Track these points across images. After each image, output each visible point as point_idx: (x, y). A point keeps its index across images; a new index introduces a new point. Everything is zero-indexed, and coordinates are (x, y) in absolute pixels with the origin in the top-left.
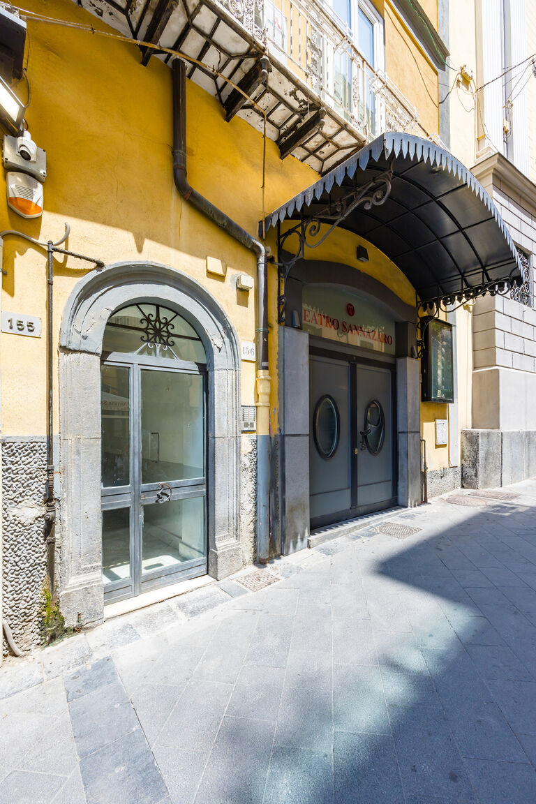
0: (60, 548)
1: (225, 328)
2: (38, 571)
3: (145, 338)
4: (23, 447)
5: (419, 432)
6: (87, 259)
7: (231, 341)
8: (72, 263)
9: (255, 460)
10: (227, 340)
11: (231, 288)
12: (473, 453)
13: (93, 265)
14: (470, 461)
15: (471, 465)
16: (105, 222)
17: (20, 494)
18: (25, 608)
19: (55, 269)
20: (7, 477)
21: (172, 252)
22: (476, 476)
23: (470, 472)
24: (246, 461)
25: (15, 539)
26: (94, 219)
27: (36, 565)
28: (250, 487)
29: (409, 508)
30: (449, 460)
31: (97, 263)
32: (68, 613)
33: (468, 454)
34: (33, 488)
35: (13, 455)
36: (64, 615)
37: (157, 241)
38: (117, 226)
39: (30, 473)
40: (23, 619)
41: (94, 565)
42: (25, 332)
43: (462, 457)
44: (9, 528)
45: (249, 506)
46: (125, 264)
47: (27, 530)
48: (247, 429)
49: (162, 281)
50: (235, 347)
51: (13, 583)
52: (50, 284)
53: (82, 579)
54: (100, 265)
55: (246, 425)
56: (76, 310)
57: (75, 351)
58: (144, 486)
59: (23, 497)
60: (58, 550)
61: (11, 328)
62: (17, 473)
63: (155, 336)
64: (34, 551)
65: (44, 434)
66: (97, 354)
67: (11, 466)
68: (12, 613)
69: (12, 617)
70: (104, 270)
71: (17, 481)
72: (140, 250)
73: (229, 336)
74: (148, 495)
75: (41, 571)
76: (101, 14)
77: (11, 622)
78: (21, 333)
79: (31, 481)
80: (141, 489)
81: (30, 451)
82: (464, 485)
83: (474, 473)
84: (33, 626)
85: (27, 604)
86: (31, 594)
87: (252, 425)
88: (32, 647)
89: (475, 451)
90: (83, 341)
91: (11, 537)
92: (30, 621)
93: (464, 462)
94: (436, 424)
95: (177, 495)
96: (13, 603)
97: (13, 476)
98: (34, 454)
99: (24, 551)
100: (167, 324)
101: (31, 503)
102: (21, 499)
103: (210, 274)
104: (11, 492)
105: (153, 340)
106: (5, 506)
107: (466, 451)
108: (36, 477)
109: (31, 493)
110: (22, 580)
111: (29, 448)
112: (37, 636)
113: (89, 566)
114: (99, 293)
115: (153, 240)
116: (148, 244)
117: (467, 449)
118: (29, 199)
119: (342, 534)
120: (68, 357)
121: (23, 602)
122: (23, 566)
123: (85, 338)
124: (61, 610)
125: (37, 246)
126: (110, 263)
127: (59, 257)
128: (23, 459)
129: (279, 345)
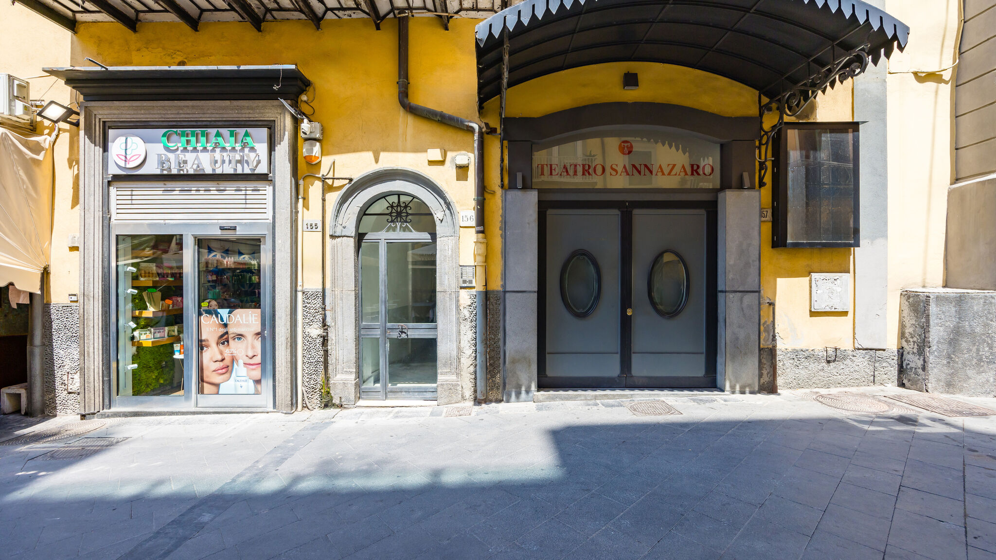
0: (330, 355)
1: (446, 203)
2: (320, 365)
3: (390, 220)
4: (313, 294)
5: (759, 292)
6: (342, 179)
7: (451, 213)
8: (337, 183)
9: (474, 312)
10: (447, 212)
11: (451, 168)
12: (919, 330)
13: (347, 181)
14: (914, 342)
15: (915, 351)
16: (355, 151)
17: (311, 320)
18: (313, 384)
19: (327, 188)
20: (305, 311)
21: (400, 155)
22: (924, 369)
23: (913, 361)
24: (466, 313)
25: (308, 345)
26: (348, 151)
27: (318, 362)
28: (470, 335)
29: (726, 393)
30: (854, 338)
31: (349, 179)
32: (335, 395)
33: (911, 330)
34: (317, 318)
35: (308, 298)
36: (332, 395)
37: (389, 151)
38: (362, 150)
39: (316, 309)
40: (312, 390)
41: (351, 370)
42: (314, 229)
43: (902, 335)
44: (306, 339)
45: (468, 351)
46: (365, 175)
47: (315, 341)
48: (465, 285)
49: (394, 178)
50: (454, 217)
51: (308, 369)
52: (324, 200)
53: (344, 377)
54: (351, 180)
55: (464, 282)
56: (338, 211)
57: (339, 237)
58: (389, 325)
59: (313, 322)
60: (330, 356)
61: (307, 228)
62: (310, 309)
63: (397, 217)
64: (317, 354)
65: (321, 287)
66: (352, 237)
67: (307, 305)
68: (307, 385)
69: (308, 387)
70: (353, 183)
71: (310, 313)
72: (377, 161)
73: (449, 209)
74: (392, 332)
75: (321, 366)
76: (350, 16)
77: (307, 390)
78: (312, 230)
79: (316, 314)
80: (387, 326)
81: (315, 297)
82: (905, 381)
83: (920, 363)
84: (317, 396)
85: (314, 383)
86: (316, 377)
87: (471, 282)
88: (316, 407)
89: (922, 327)
90: (343, 229)
91: (307, 343)
92: (315, 392)
93: (904, 344)
94: (810, 281)
95: (414, 334)
96: (308, 380)
97: (308, 310)
98: (318, 299)
99: (313, 353)
100: (406, 207)
101: (316, 326)
102: (311, 323)
103: (431, 163)
104: (307, 319)
105: (396, 220)
106: (304, 327)
107: (908, 324)
108: (319, 312)
109: (316, 320)
110: (312, 368)
111: (314, 295)
112: (319, 402)
113: (348, 370)
114: (353, 197)
115: (386, 151)
116: (383, 155)
117: (910, 321)
118: (311, 155)
119: (583, 398)
120: (335, 241)
121: (312, 381)
122: (312, 361)
123: (344, 227)
124: (331, 392)
125: (318, 178)
126: (356, 176)
127: (330, 182)
128: (313, 301)
129: (502, 208)
